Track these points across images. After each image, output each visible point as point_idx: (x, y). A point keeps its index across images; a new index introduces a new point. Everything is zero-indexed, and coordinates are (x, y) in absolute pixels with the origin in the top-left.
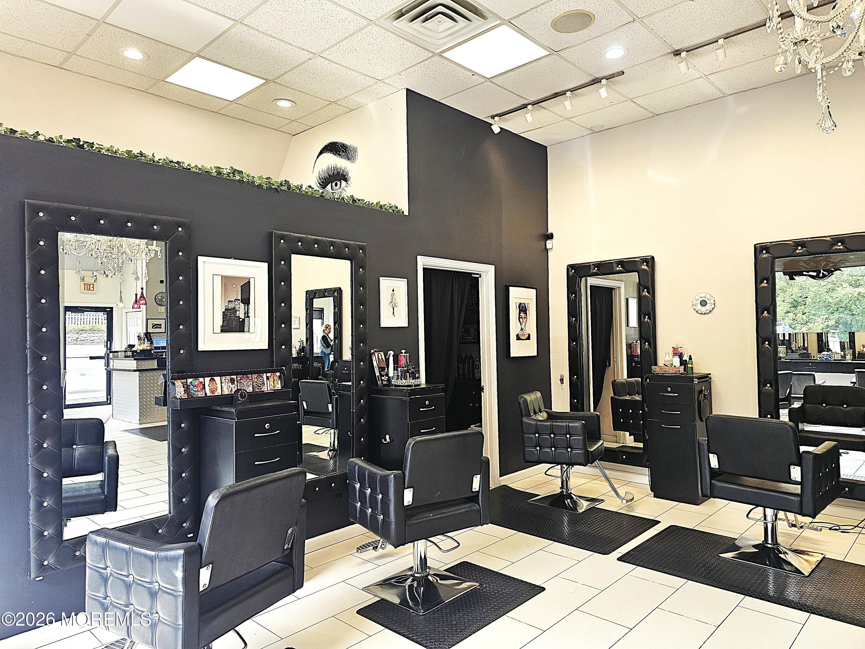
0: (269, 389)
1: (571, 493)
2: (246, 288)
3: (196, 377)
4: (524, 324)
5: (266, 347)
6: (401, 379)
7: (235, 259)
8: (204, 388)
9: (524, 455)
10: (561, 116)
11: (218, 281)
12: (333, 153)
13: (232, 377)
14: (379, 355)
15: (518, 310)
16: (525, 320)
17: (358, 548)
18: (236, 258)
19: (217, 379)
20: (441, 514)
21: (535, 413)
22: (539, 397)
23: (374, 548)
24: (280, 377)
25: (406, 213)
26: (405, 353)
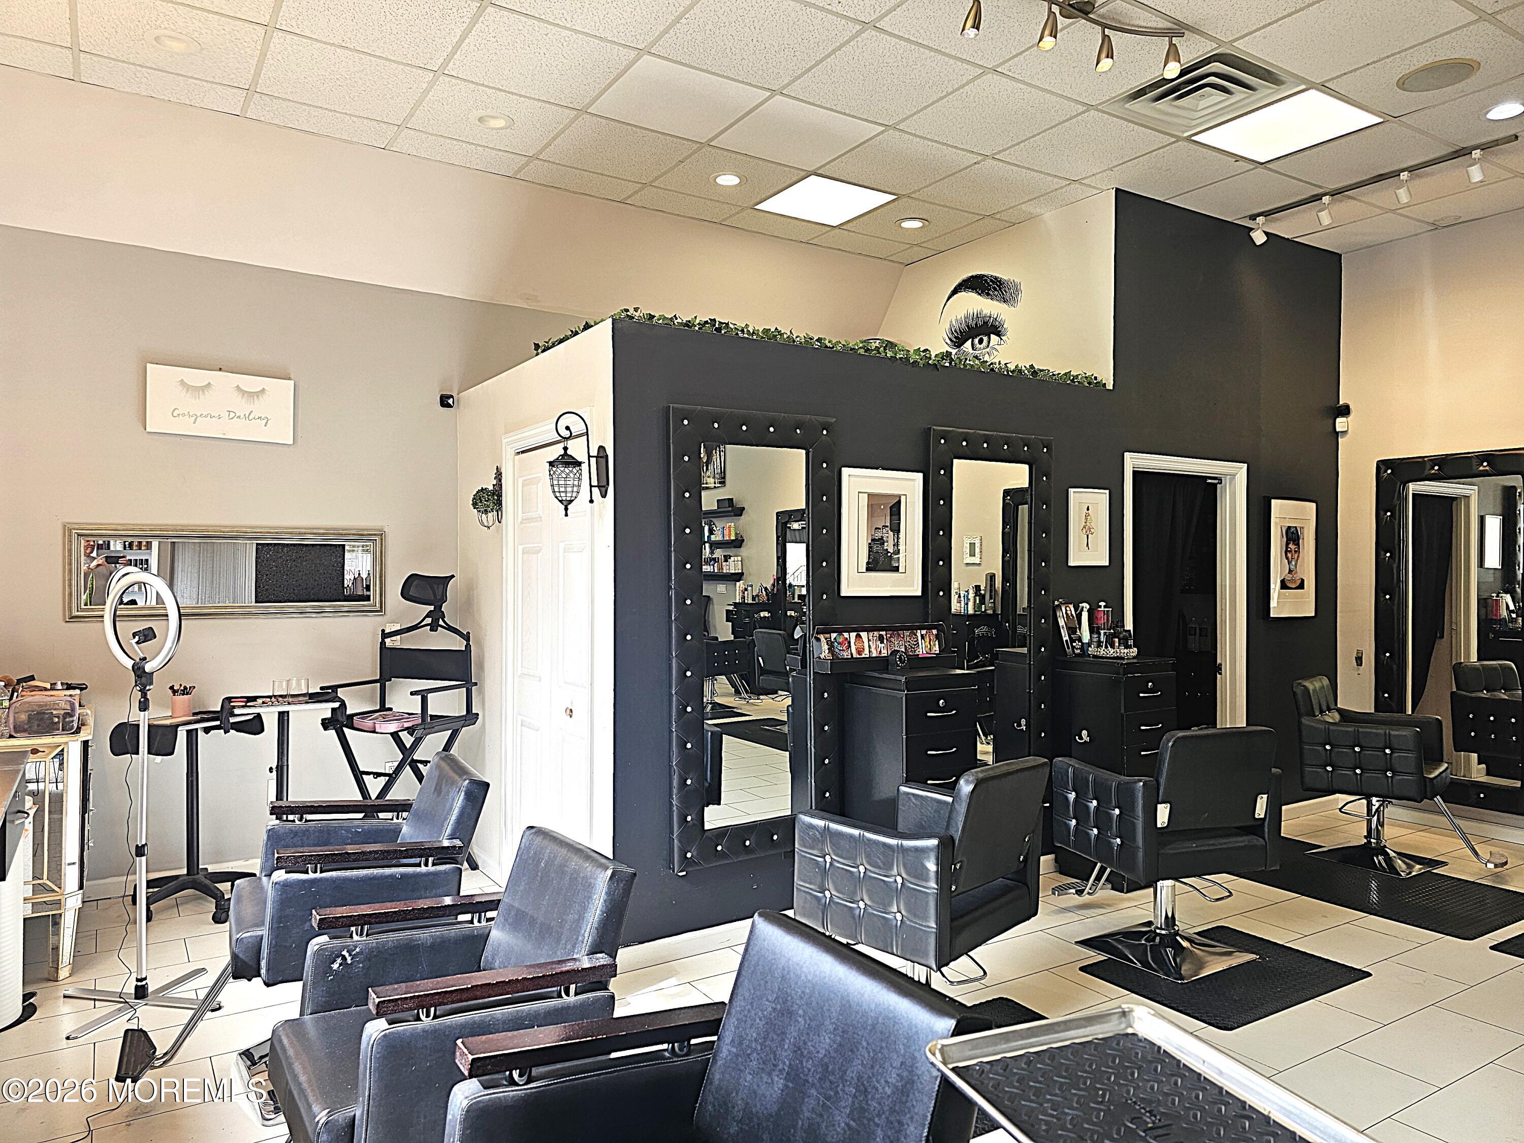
0: (924, 652)
1: (1385, 846)
2: (896, 509)
3: (840, 632)
4: (1293, 563)
5: (919, 593)
6: (1106, 647)
7: (883, 469)
8: (850, 646)
9: (1302, 777)
10: (1378, 207)
11: (864, 501)
12: (977, 292)
13: (881, 633)
14: (1068, 609)
15: (1285, 539)
16: (1296, 556)
17: (1053, 889)
18: (884, 467)
19: (864, 635)
20: (1209, 845)
21: (1322, 712)
22: (1327, 685)
23: (1077, 891)
24: (937, 637)
25: (1110, 386)
26: (1105, 607)
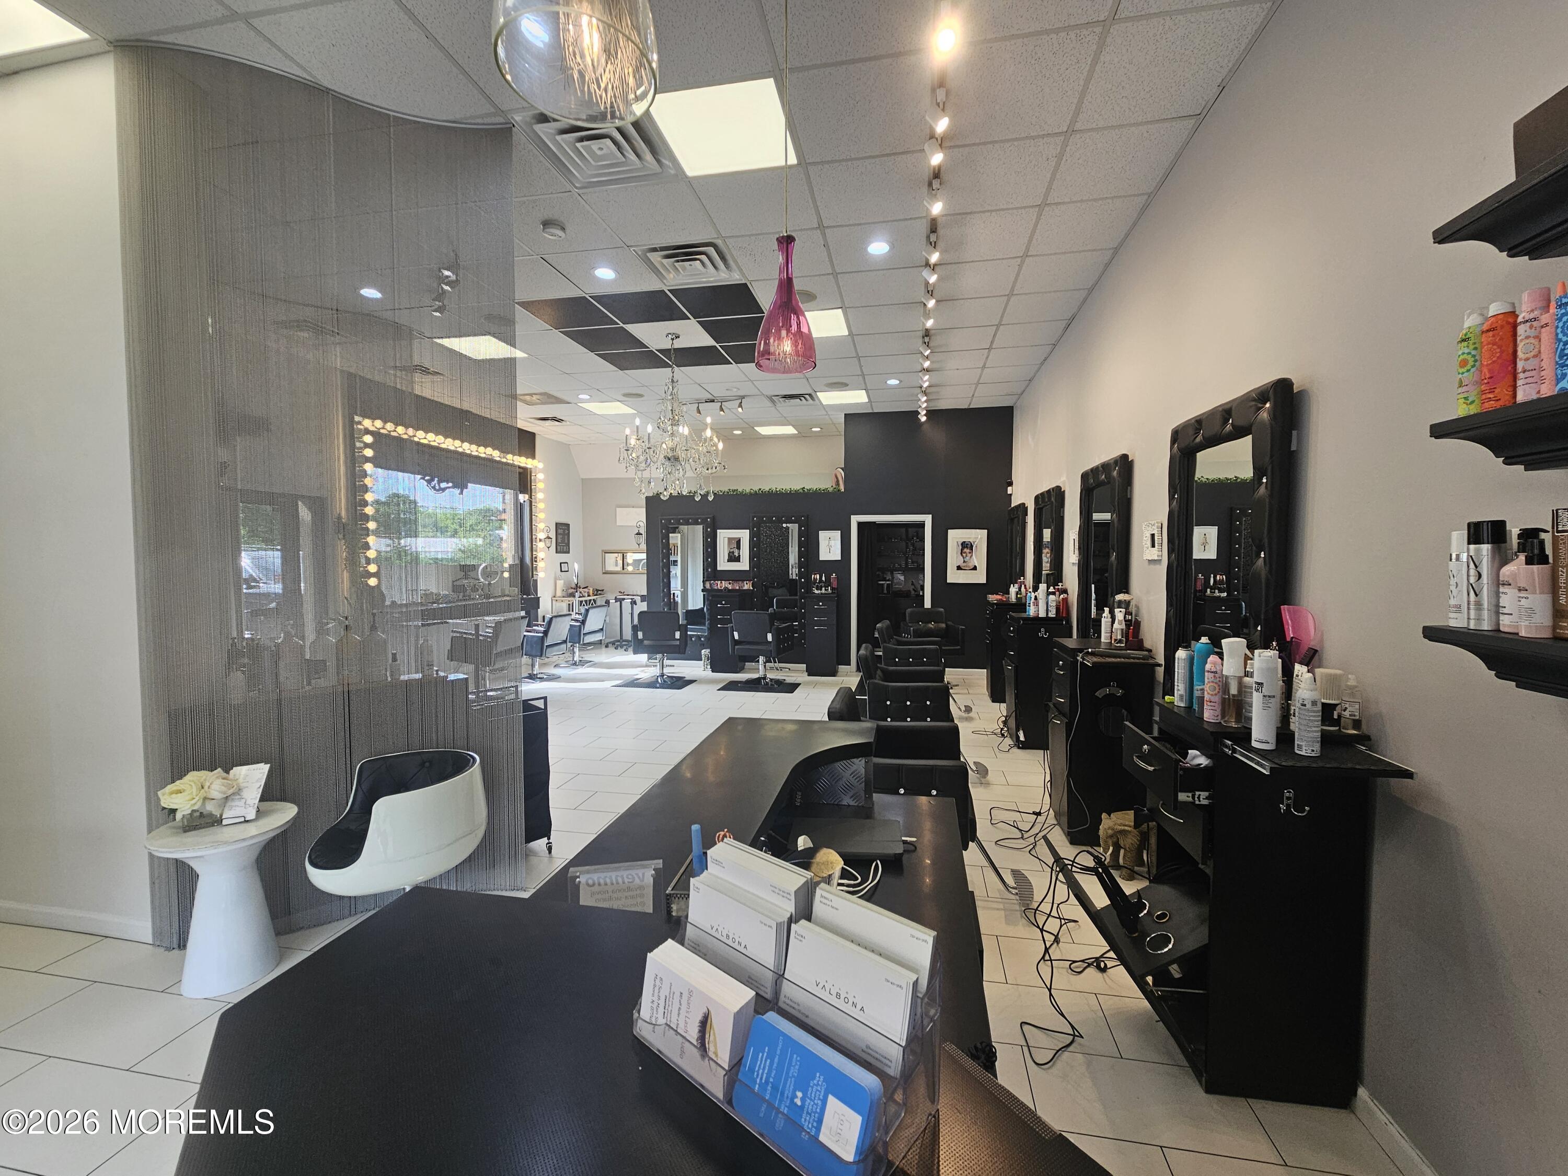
0: (746, 588)
2: (738, 542)
3: (715, 581)
4: (968, 558)
5: (748, 569)
8: (717, 585)
11: (726, 540)
14: (816, 576)
15: (960, 547)
16: (970, 555)
18: (734, 529)
19: (723, 582)
24: (753, 583)
26: (835, 576)
